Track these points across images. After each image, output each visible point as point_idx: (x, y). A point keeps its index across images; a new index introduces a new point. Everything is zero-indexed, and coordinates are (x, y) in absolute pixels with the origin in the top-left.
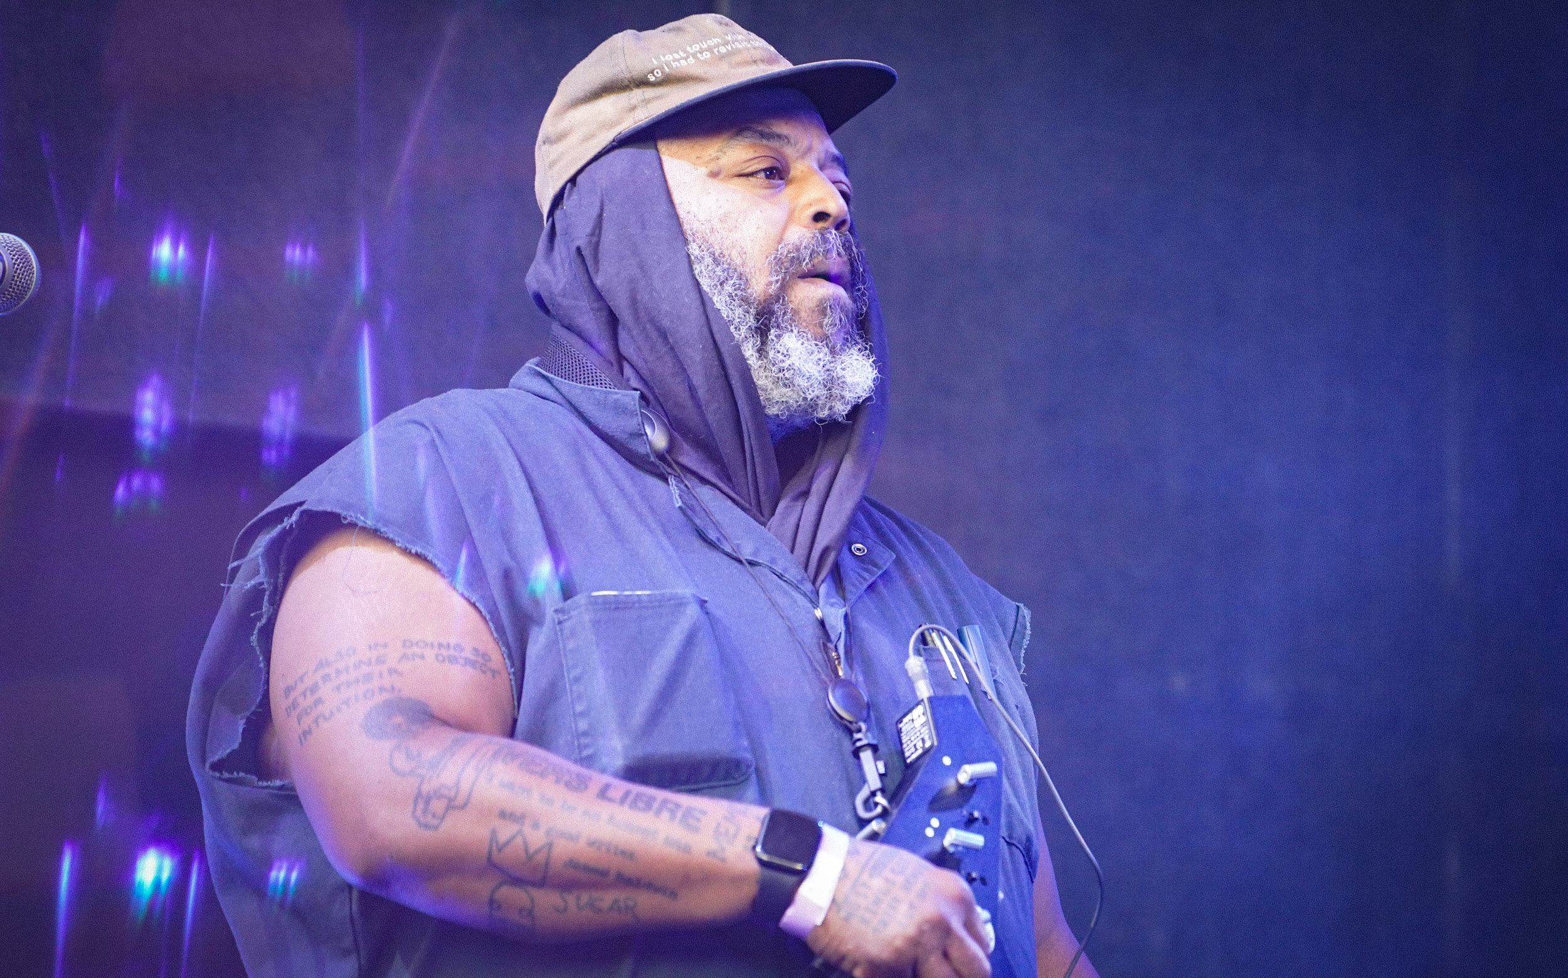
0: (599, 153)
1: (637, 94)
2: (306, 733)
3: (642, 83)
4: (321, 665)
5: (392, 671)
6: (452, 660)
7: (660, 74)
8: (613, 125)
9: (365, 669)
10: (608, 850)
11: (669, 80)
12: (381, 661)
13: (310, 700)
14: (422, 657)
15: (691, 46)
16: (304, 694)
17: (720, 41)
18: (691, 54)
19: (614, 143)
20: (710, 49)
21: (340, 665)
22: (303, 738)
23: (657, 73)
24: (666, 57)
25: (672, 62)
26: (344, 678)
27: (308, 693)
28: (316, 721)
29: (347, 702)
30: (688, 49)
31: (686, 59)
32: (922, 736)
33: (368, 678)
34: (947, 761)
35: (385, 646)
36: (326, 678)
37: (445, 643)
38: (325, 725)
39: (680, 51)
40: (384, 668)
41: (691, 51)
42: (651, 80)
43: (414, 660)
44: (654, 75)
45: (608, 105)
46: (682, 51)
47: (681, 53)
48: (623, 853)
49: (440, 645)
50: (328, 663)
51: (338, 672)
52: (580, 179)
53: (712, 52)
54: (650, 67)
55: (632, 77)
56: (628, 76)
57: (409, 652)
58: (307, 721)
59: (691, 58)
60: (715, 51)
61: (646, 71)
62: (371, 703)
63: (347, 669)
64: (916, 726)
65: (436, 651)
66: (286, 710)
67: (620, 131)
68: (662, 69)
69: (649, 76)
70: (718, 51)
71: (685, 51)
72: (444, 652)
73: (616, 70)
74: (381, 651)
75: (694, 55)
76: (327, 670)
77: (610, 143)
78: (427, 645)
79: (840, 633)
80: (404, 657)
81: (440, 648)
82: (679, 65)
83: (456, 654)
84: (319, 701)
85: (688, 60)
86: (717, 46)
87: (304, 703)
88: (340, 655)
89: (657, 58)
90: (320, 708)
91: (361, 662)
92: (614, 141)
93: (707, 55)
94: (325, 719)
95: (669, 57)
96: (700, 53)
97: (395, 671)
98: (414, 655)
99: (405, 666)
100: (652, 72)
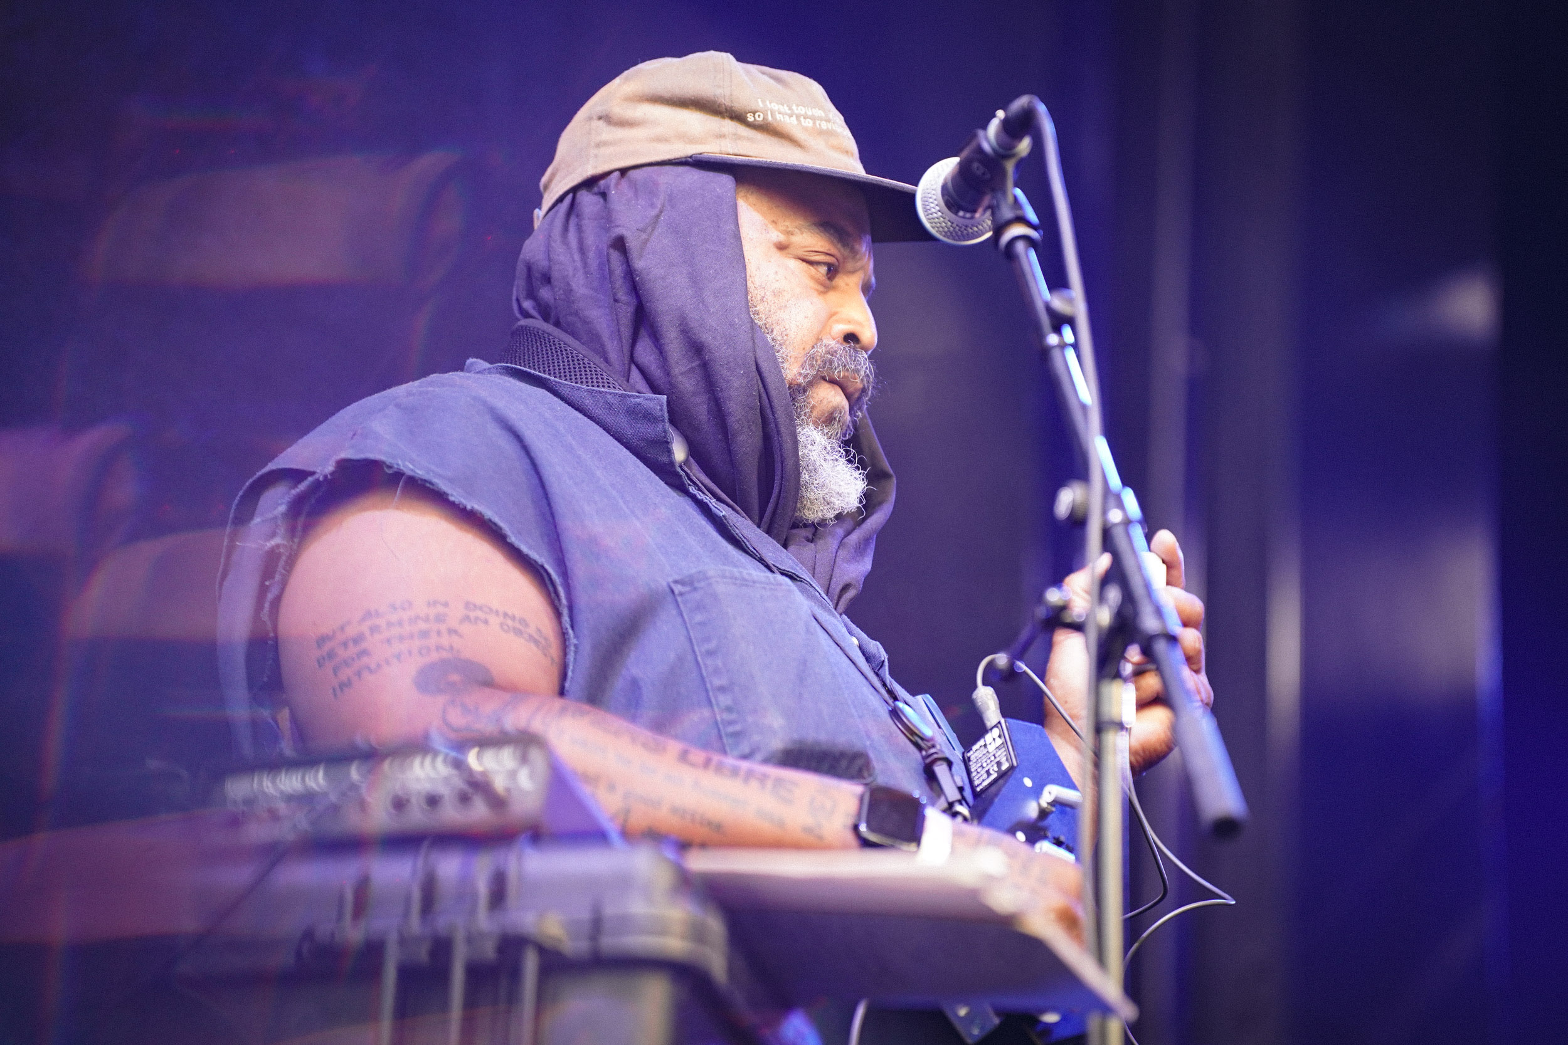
0: (669, 160)
1: (729, 126)
2: (345, 685)
3: (738, 117)
4: (368, 615)
5: (452, 631)
6: (518, 632)
7: (761, 119)
8: (692, 141)
9: (423, 626)
10: (693, 821)
11: (766, 128)
12: (440, 619)
13: (352, 650)
14: (486, 622)
15: (798, 106)
16: (345, 645)
17: (823, 115)
18: (796, 114)
19: (689, 159)
20: (813, 118)
21: (394, 618)
22: (338, 690)
23: (759, 116)
24: (772, 104)
25: (777, 113)
26: (395, 631)
27: (351, 644)
28: (359, 674)
29: (398, 657)
30: (794, 107)
31: (791, 116)
32: (998, 759)
33: (425, 634)
34: (1028, 782)
35: (446, 605)
36: (374, 629)
37: (510, 613)
38: (368, 677)
39: (785, 105)
40: (443, 628)
41: (796, 112)
42: (749, 119)
43: (476, 623)
44: (754, 117)
45: (694, 121)
46: (787, 106)
47: (786, 108)
48: (710, 824)
49: (506, 615)
50: (378, 614)
51: (390, 624)
52: (632, 173)
53: (814, 123)
54: (754, 108)
55: (732, 107)
56: (728, 103)
57: (472, 614)
58: (346, 673)
59: (794, 118)
60: (818, 122)
61: (748, 108)
62: (426, 660)
63: (400, 623)
64: (990, 751)
65: (501, 619)
66: (318, 661)
67: (702, 151)
68: (765, 115)
69: (748, 115)
70: (820, 125)
71: (790, 109)
72: (510, 622)
73: (719, 91)
74: (440, 609)
75: (798, 117)
76: (377, 621)
77: (686, 157)
78: (491, 610)
79: (884, 661)
80: (467, 618)
81: (505, 617)
82: (782, 120)
83: (521, 627)
84: (365, 653)
85: (792, 118)
86: (821, 119)
87: (342, 653)
88: (393, 607)
89: (763, 101)
90: (365, 660)
91: (418, 618)
92: (691, 157)
93: (808, 123)
94: (371, 671)
95: (775, 107)
96: (804, 118)
97: (456, 632)
98: (477, 619)
99: (465, 629)
100: (754, 113)
